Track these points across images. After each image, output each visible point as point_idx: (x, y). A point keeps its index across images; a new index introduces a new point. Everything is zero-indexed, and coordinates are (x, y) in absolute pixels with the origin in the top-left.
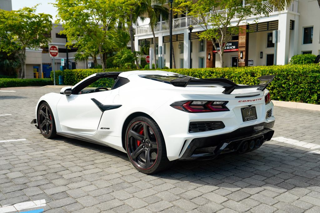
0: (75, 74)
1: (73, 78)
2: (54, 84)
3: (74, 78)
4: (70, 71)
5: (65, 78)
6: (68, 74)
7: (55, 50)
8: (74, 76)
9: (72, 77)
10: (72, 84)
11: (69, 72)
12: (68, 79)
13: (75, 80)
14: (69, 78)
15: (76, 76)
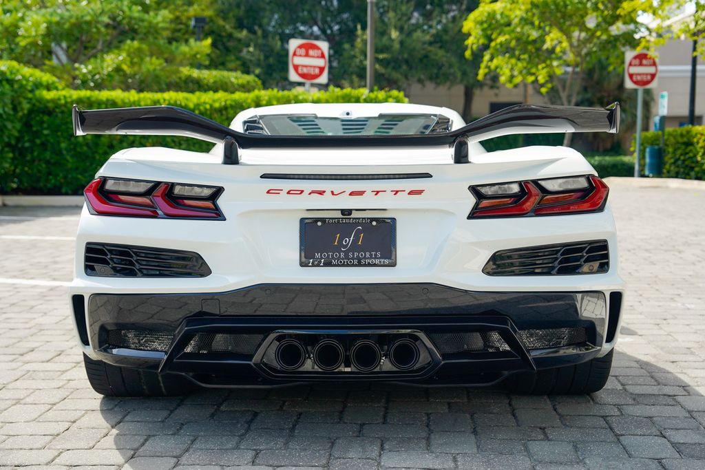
0: (698, 143)
1: (691, 155)
2: (636, 173)
3: (695, 156)
4: (684, 132)
5: (670, 156)
6: (678, 143)
7: (646, 65)
8: (696, 149)
9: (691, 151)
10: (688, 174)
11: (682, 135)
12: (679, 159)
13: (697, 162)
14: (681, 155)
15: (701, 148)
